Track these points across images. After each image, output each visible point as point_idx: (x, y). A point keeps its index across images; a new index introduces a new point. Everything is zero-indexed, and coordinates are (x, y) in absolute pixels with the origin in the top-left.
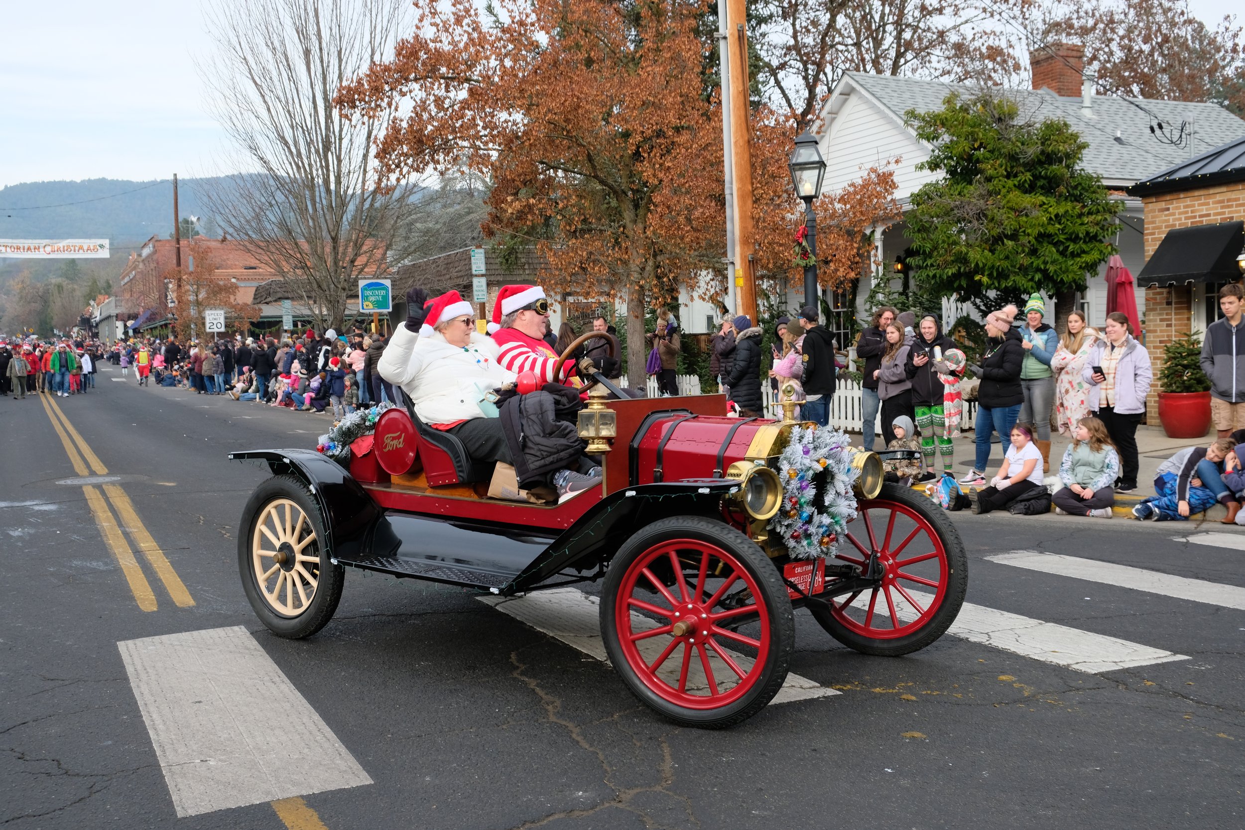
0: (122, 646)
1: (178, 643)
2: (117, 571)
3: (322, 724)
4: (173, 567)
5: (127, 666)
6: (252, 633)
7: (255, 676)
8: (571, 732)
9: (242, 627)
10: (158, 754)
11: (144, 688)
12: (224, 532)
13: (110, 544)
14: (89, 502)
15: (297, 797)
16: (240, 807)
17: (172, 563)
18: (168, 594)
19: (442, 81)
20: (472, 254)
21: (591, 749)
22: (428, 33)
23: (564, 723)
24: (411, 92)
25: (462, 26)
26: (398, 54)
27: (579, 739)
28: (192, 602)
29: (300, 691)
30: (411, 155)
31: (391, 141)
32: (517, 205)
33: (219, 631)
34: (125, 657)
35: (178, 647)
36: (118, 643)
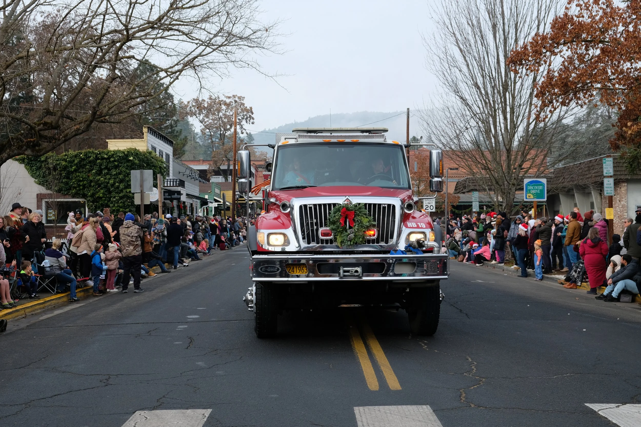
0: (356, 410)
1: (389, 412)
2: (357, 364)
6: (434, 411)
9: (428, 406)
12: (423, 345)
13: (354, 346)
18: (386, 382)
19: (583, 43)
20: (604, 161)
22: (574, 11)
24: (560, 52)
25: (599, 5)
26: (553, 27)
28: (399, 388)
30: (560, 95)
31: (547, 86)
32: (635, 128)
33: (414, 407)
34: (357, 416)
35: (388, 414)
36: (354, 408)
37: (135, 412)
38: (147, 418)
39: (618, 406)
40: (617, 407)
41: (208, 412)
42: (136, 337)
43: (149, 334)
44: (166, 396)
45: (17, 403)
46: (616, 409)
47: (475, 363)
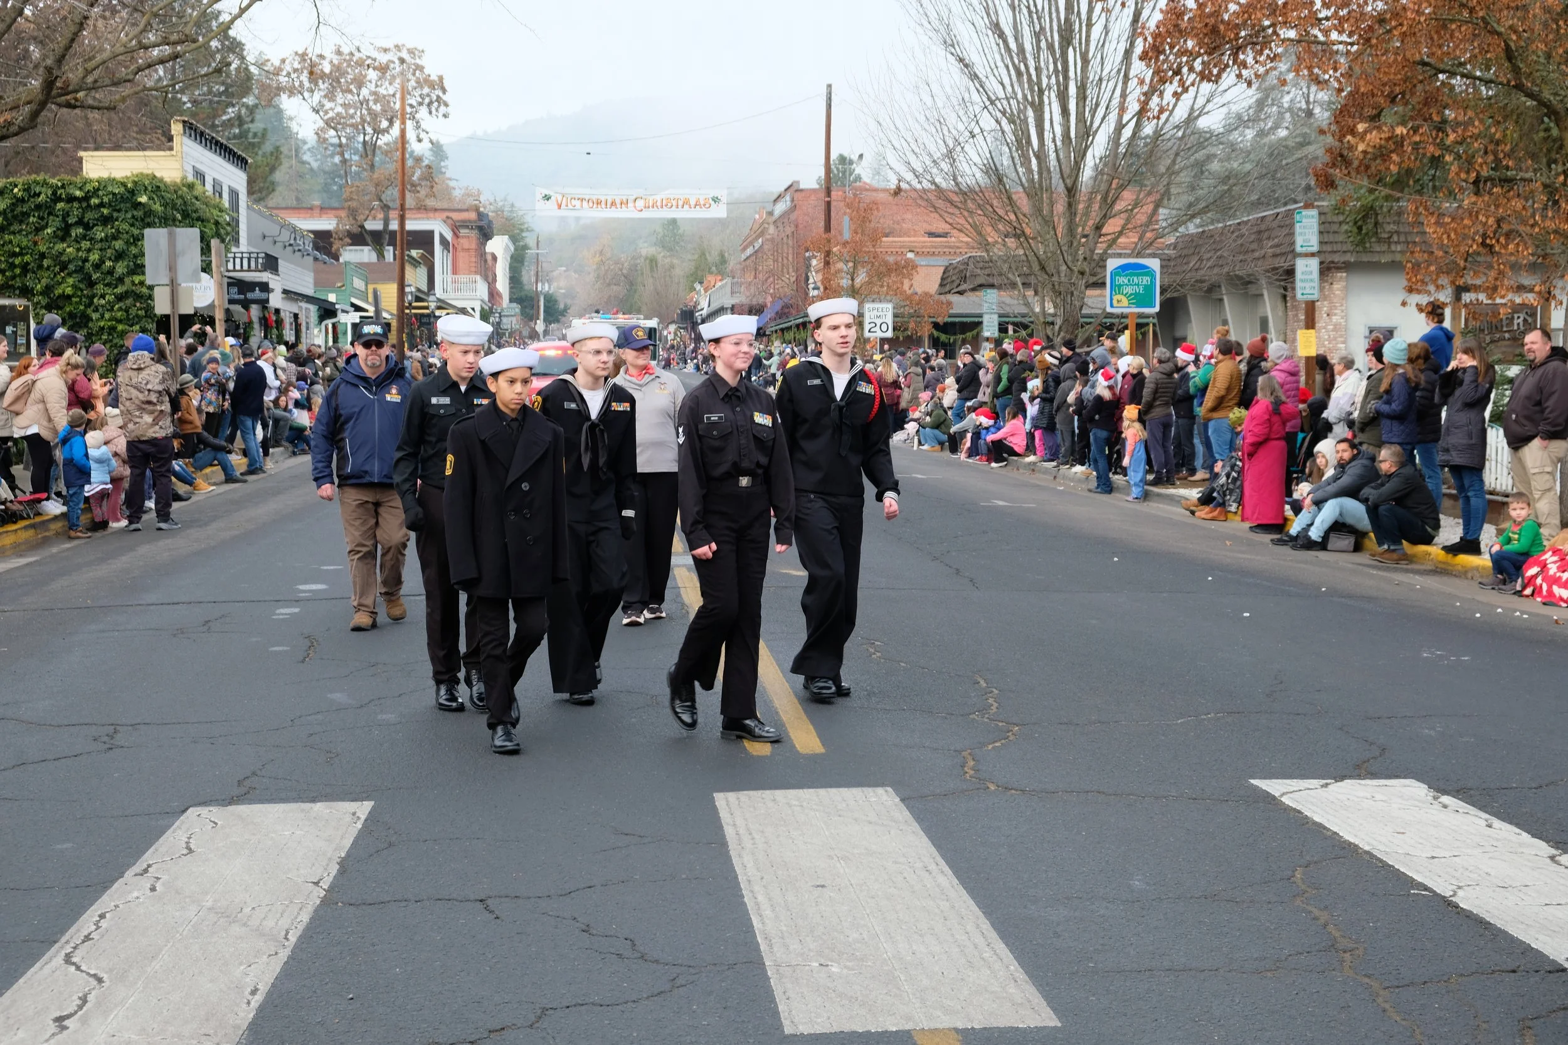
0: (720, 799)
1: (797, 803)
3: (993, 935)
4: (796, 695)
5: (726, 827)
6: (902, 800)
7: (902, 860)
8: (1378, 995)
9: (889, 789)
10: (762, 948)
11: (748, 860)
12: (872, 650)
14: (682, 591)
15: (949, 1029)
16: (869, 1032)
20: (1297, 217)
21: (1404, 1023)
23: (1366, 980)
27: (1387, 1006)
28: (820, 748)
29: (965, 888)
30: (1199, 55)
31: (1167, 31)
32: (1374, 137)
33: (856, 792)
34: (723, 814)
35: (796, 809)
36: (715, 795)
37: (187, 809)
38: (216, 824)
39: (1327, 785)
40: (1322, 786)
41: (364, 808)
42: (175, 635)
43: (206, 628)
44: (259, 773)
46: (1320, 791)
47: (996, 692)
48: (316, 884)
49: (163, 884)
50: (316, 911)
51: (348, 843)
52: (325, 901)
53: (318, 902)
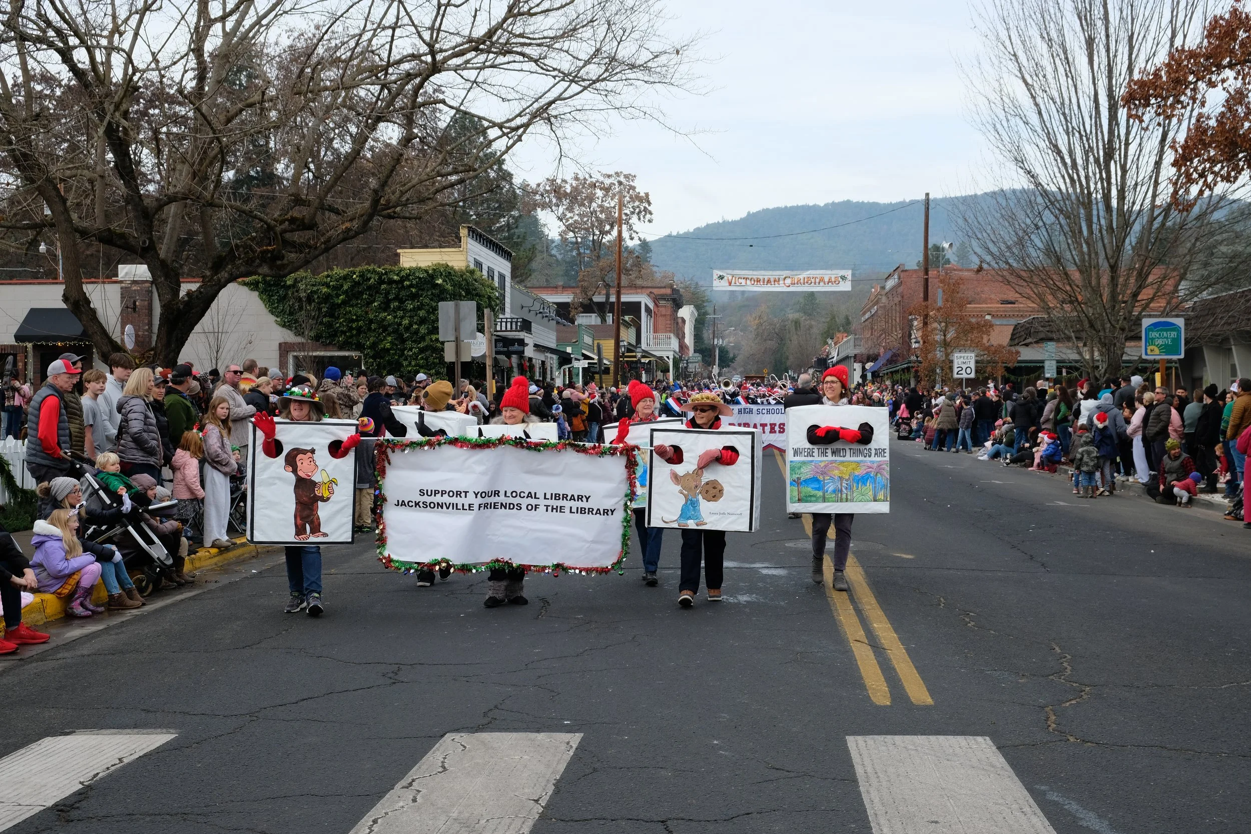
0: (851, 741)
1: (913, 748)
2: (848, 653)
4: (909, 655)
5: (856, 766)
6: (998, 748)
7: (1001, 801)
9: (987, 738)
11: (874, 795)
12: (967, 620)
13: (840, 621)
17: (907, 650)
18: (903, 689)
24: (1223, 81)
26: (1209, 36)
28: (929, 701)
30: (1220, 161)
31: (1194, 144)
33: (961, 740)
34: (854, 754)
35: (913, 752)
36: (847, 737)
37: (445, 734)
38: (465, 747)
41: (575, 739)
42: (447, 595)
43: (470, 590)
44: (499, 707)
45: (235, 713)
47: (1069, 657)
48: (537, 801)
49: (423, 797)
50: (534, 825)
51: (562, 767)
52: (543, 817)
53: (537, 817)
